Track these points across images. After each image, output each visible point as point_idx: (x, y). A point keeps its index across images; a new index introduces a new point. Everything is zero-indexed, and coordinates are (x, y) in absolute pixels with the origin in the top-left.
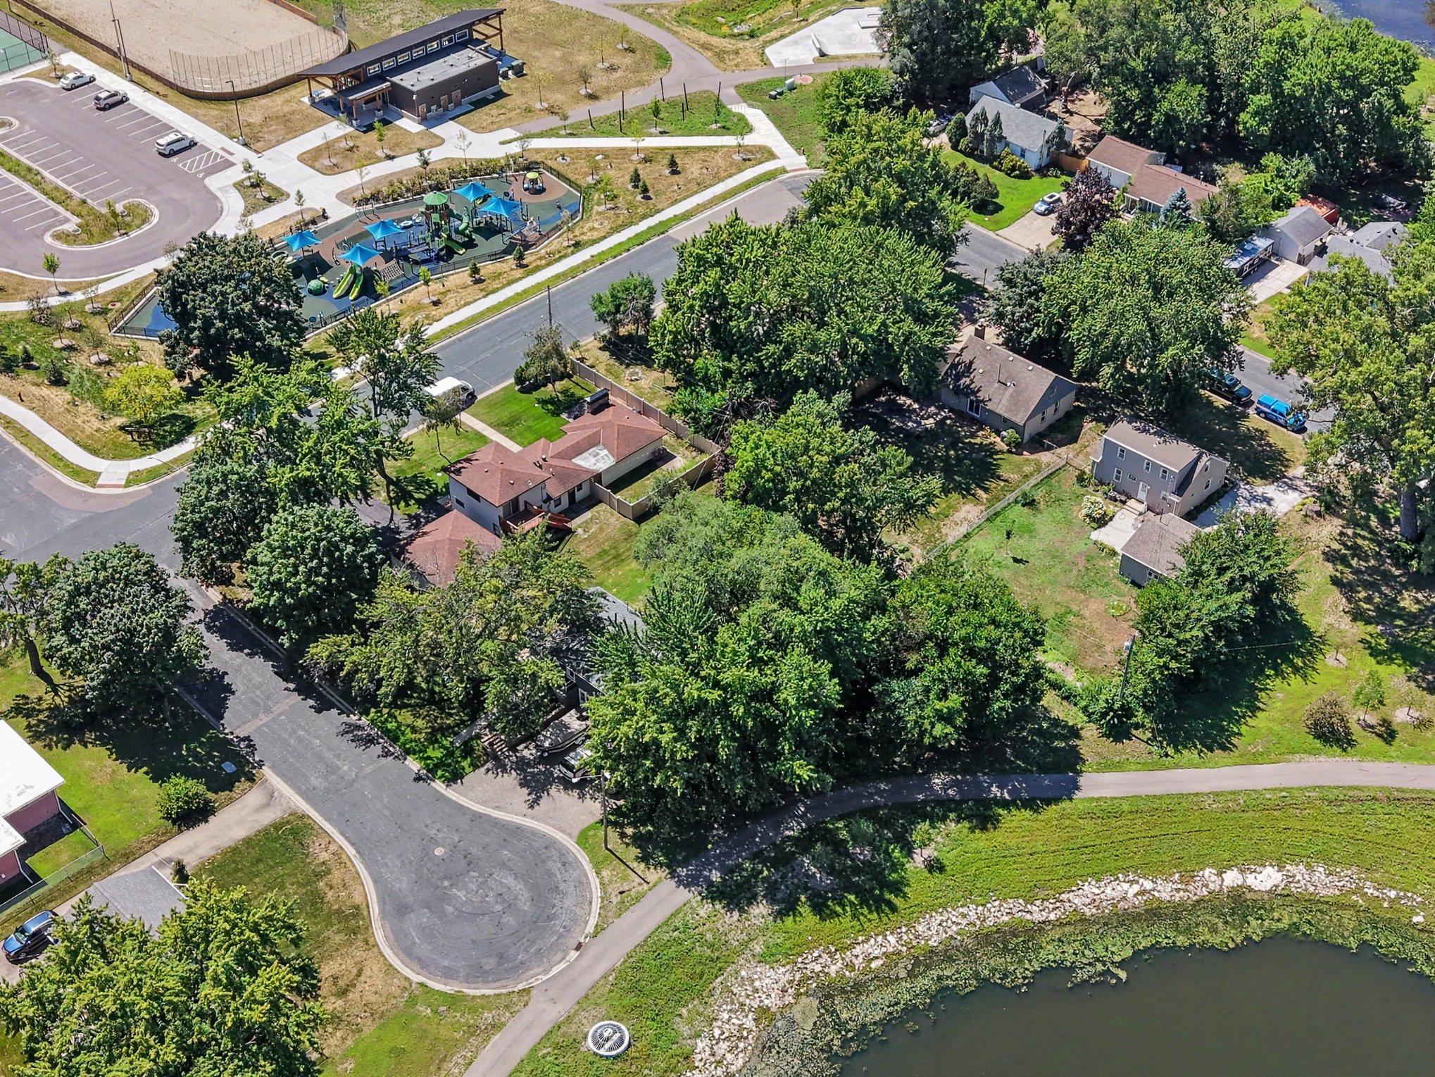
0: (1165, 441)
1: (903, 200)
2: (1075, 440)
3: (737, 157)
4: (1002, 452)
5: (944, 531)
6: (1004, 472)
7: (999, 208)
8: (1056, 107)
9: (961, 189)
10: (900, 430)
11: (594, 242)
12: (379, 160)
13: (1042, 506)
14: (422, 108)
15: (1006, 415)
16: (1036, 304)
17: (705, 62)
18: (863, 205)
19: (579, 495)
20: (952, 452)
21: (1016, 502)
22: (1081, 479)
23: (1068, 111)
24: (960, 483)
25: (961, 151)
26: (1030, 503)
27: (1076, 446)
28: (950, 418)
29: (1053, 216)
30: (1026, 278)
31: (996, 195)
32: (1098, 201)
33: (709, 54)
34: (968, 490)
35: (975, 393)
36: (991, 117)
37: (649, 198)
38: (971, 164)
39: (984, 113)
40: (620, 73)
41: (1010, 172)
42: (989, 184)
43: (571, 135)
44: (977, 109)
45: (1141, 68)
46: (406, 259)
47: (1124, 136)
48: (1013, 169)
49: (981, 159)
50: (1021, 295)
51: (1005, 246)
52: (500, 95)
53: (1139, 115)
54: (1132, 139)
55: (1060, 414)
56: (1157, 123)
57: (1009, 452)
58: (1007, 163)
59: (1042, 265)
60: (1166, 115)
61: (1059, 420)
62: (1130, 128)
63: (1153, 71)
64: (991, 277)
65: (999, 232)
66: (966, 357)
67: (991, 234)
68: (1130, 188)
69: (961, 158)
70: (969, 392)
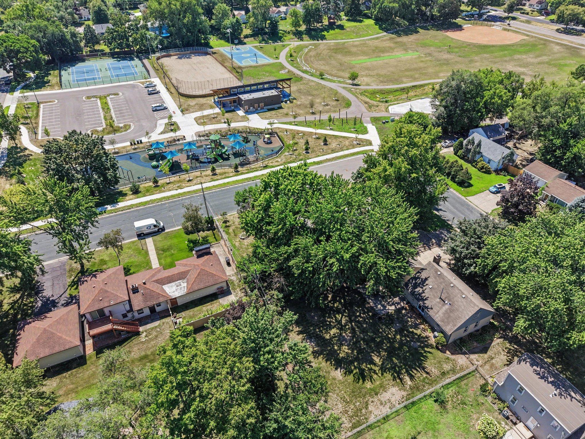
0: (560, 394)
1: (410, 172)
2: (485, 350)
3: (355, 142)
4: (431, 346)
5: (371, 408)
6: (430, 365)
7: (470, 185)
8: (510, 144)
9: (453, 173)
10: (371, 309)
11: (273, 167)
12: (221, 123)
13: (449, 406)
14: (246, 107)
15: (439, 323)
16: (478, 251)
17: (363, 108)
18: (385, 170)
19: (158, 309)
20: (398, 337)
21: (431, 396)
22: (484, 389)
23: (516, 147)
24: (396, 365)
25: (458, 156)
26: (441, 402)
27: (486, 356)
28: (406, 309)
29: (499, 195)
30: (475, 233)
31: (471, 178)
32: (528, 192)
33: (367, 105)
34: (399, 373)
35: (423, 300)
36: (476, 142)
37: (308, 153)
38: (461, 162)
39: (473, 140)
40: (329, 107)
41: (481, 169)
42: (468, 173)
43: (296, 125)
44: (470, 138)
45: (566, 128)
46: (197, 160)
47: (547, 162)
48: (482, 168)
49: (467, 161)
50: (469, 242)
51: (469, 205)
52: (281, 108)
53: (558, 153)
54: (550, 164)
55: (478, 327)
56: (568, 158)
57: (437, 348)
58: (480, 165)
59: (487, 227)
60: (575, 155)
61: (478, 331)
62: (550, 159)
63: (571, 131)
64: (456, 221)
65: (468, 198)
66: (423, 275)
67: (463, 197)
68: (546, 189)
69: (457, 158)
70: (420, 298)
